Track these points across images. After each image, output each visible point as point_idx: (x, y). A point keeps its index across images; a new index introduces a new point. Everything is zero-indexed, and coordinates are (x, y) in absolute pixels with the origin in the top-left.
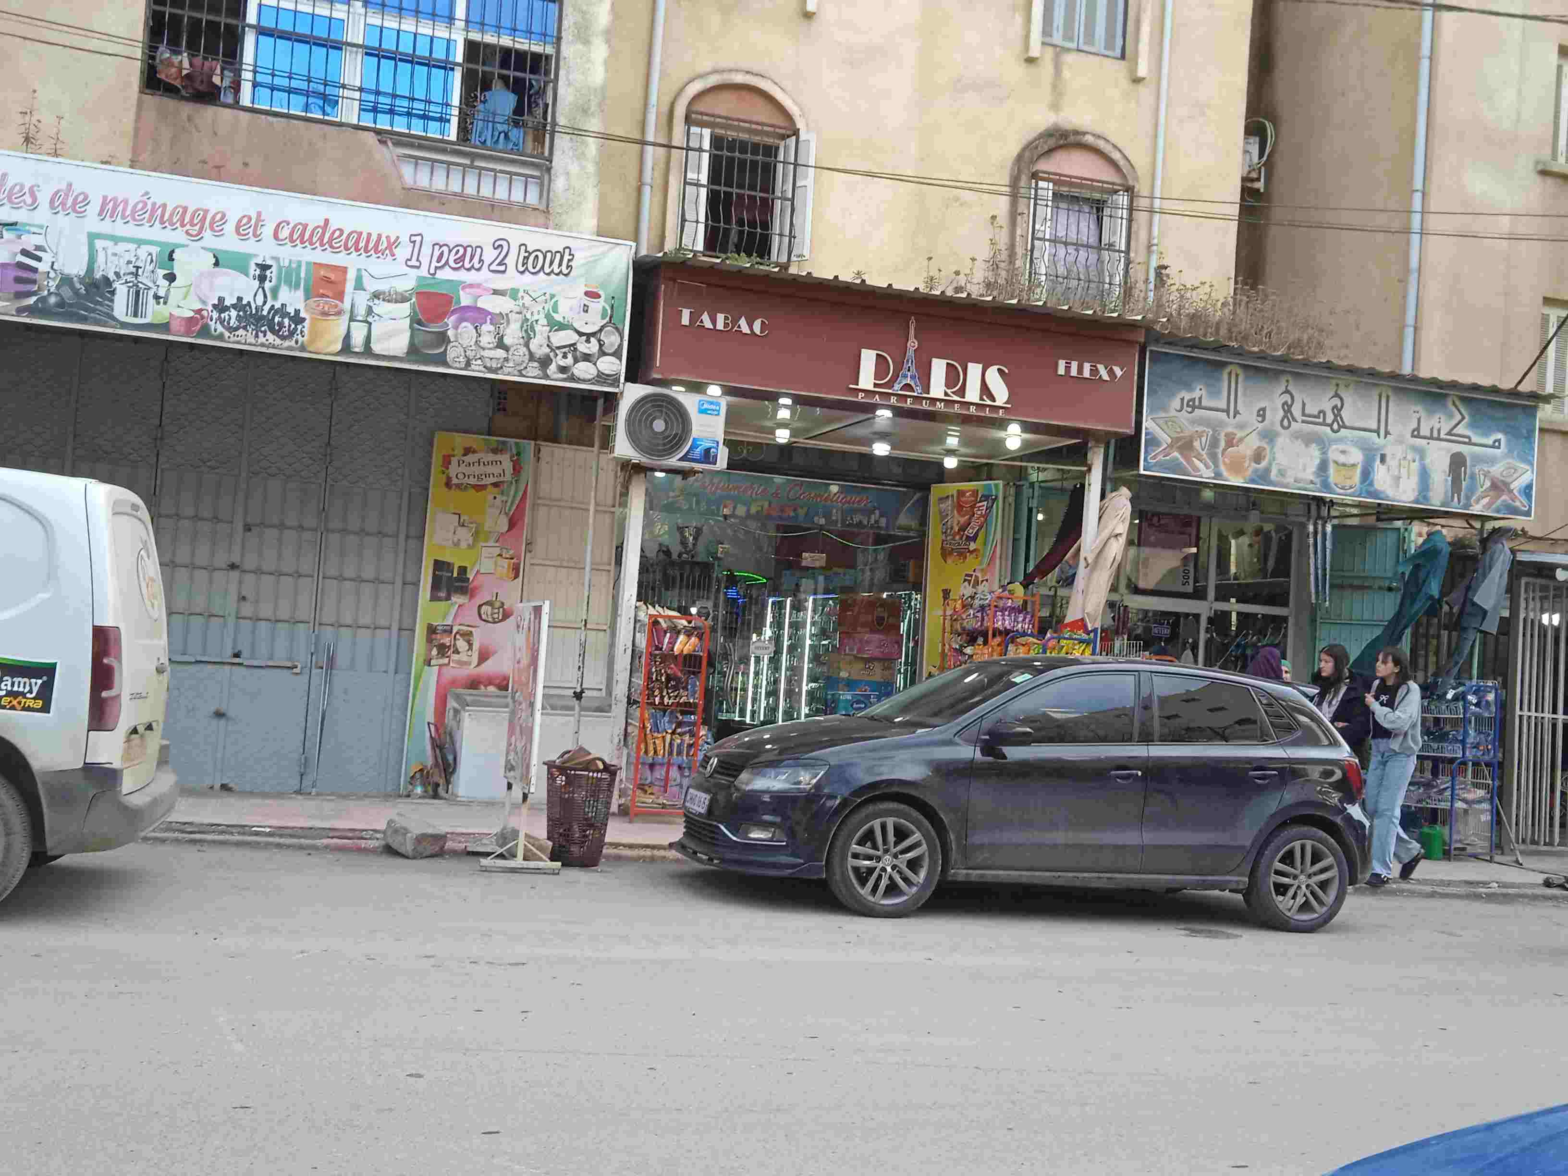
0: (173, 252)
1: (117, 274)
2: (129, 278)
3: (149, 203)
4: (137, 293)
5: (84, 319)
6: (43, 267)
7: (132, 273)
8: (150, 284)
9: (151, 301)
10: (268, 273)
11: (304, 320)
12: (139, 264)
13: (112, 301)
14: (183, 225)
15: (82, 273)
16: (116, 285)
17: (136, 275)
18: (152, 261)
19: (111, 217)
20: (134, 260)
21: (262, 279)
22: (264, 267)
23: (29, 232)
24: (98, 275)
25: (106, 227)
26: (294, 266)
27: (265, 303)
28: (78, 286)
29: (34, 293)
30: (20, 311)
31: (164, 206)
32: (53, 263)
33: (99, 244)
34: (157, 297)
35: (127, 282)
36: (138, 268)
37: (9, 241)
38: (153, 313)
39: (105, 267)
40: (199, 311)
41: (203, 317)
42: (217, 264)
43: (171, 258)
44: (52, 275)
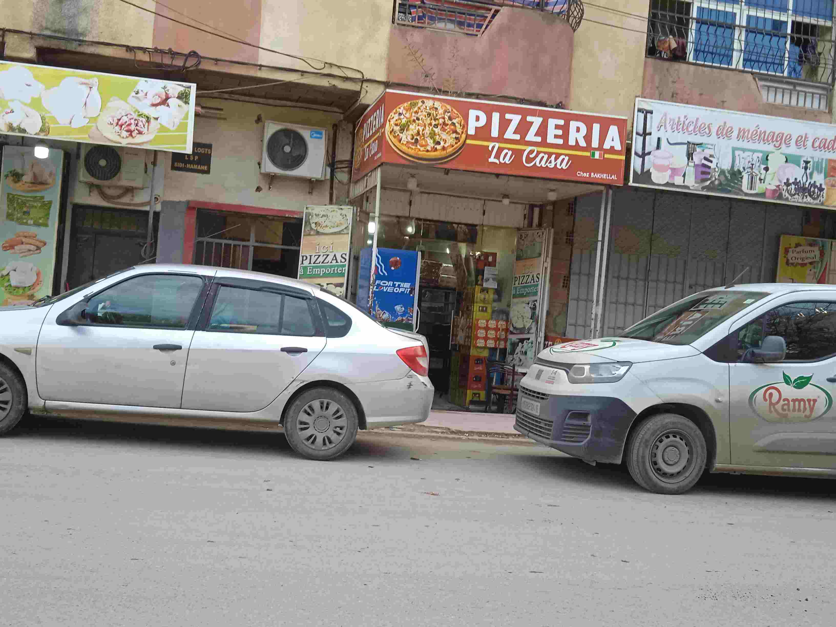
0: (767, 156)
1: (744, 168)
2: (749, 170)
3: (759, 130)
4: (752, 178)
5: (729, 192)
6: (713, 165)
7: (750, 167)
8: (757, 173)
9: (758, 181)
10: (809, 165)
11: (824, 189)
12: (753, 163)
13: (742, 182)
14: (773, 142)
15: (729, 169)
16: (743, 174)
17: (752, 169)
18: (759, 160)
19: (742, 138)
20: (751, 160)
21: (806, 168)
22: (807, 162)
23: (707, 148)
24: (736, 169)
25: (740, 144)
26: (820, 161)
27: (807, 181)
28: (727, 175)
29: (709, 179)
30: (703, 188)
31: (765, 132)
32: (717, 163)
33: (737, 153)
34: (760, 180)
35: (748, 172)
36: (753, 165)
37: (699, 153)
38: (759, 188)
39: (739, 166)
40: (778, 186)
41: (780, 189)
42: (786, 161)
43: (767, 159)
44: (717, 170)
